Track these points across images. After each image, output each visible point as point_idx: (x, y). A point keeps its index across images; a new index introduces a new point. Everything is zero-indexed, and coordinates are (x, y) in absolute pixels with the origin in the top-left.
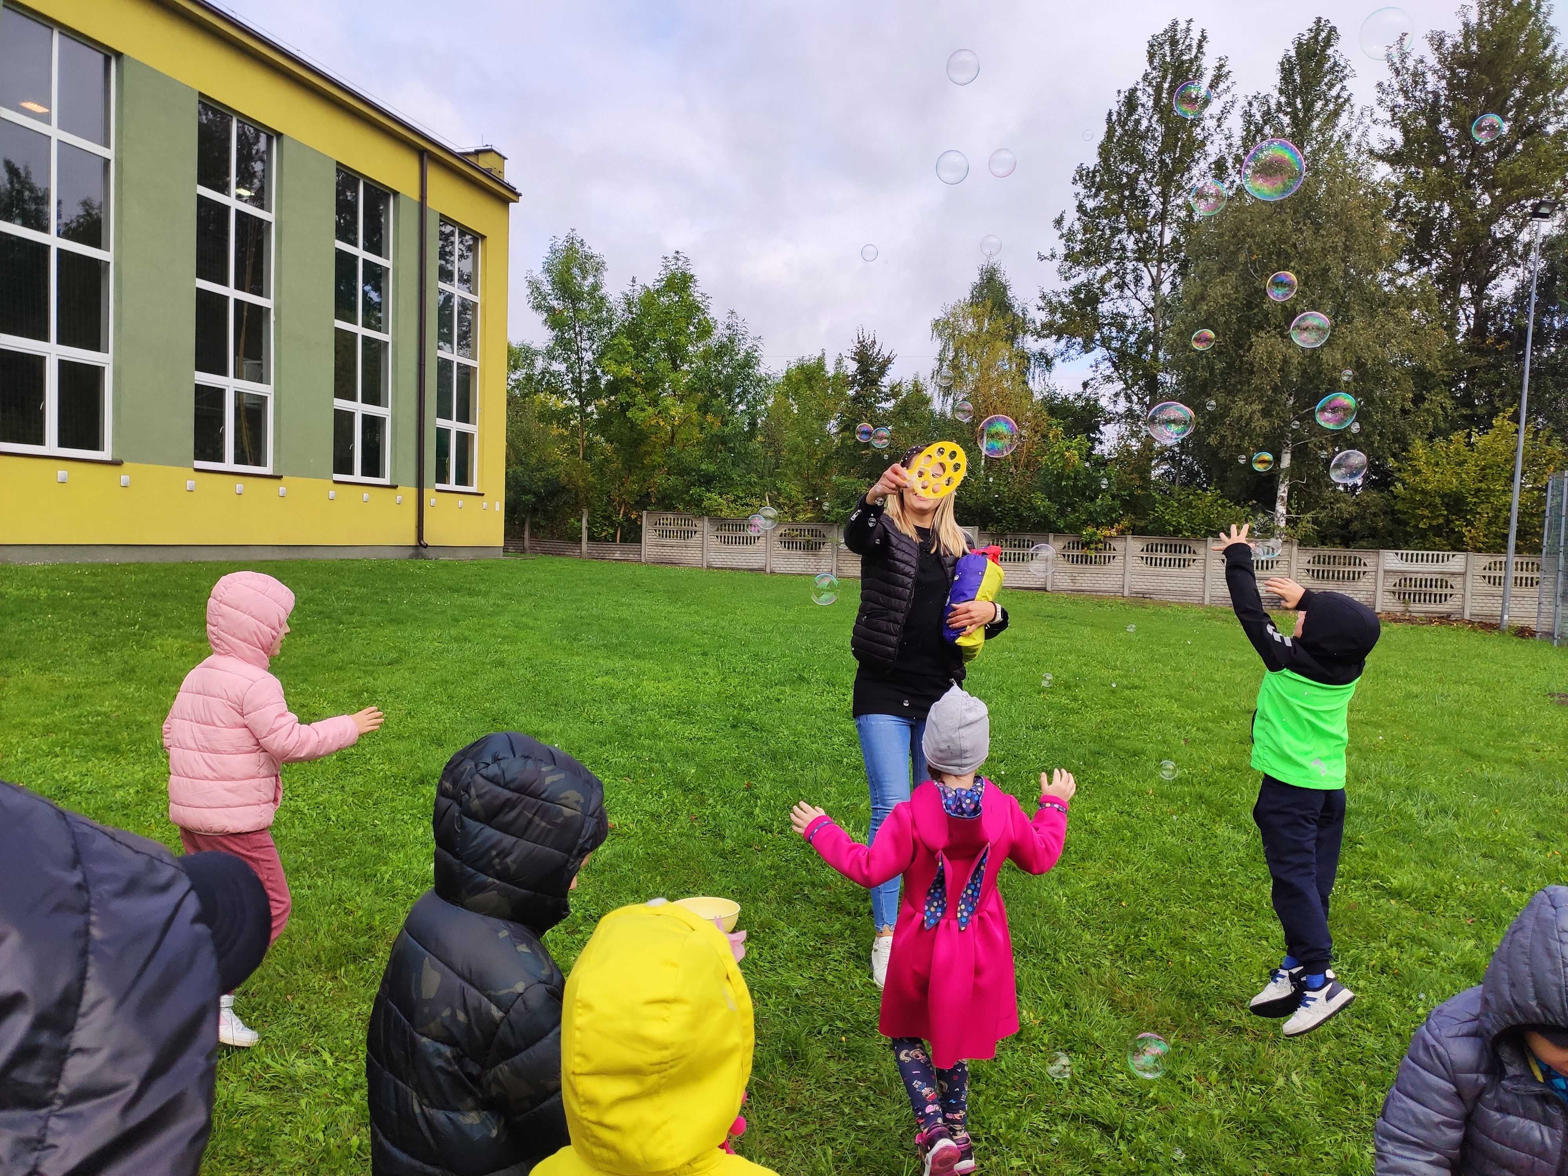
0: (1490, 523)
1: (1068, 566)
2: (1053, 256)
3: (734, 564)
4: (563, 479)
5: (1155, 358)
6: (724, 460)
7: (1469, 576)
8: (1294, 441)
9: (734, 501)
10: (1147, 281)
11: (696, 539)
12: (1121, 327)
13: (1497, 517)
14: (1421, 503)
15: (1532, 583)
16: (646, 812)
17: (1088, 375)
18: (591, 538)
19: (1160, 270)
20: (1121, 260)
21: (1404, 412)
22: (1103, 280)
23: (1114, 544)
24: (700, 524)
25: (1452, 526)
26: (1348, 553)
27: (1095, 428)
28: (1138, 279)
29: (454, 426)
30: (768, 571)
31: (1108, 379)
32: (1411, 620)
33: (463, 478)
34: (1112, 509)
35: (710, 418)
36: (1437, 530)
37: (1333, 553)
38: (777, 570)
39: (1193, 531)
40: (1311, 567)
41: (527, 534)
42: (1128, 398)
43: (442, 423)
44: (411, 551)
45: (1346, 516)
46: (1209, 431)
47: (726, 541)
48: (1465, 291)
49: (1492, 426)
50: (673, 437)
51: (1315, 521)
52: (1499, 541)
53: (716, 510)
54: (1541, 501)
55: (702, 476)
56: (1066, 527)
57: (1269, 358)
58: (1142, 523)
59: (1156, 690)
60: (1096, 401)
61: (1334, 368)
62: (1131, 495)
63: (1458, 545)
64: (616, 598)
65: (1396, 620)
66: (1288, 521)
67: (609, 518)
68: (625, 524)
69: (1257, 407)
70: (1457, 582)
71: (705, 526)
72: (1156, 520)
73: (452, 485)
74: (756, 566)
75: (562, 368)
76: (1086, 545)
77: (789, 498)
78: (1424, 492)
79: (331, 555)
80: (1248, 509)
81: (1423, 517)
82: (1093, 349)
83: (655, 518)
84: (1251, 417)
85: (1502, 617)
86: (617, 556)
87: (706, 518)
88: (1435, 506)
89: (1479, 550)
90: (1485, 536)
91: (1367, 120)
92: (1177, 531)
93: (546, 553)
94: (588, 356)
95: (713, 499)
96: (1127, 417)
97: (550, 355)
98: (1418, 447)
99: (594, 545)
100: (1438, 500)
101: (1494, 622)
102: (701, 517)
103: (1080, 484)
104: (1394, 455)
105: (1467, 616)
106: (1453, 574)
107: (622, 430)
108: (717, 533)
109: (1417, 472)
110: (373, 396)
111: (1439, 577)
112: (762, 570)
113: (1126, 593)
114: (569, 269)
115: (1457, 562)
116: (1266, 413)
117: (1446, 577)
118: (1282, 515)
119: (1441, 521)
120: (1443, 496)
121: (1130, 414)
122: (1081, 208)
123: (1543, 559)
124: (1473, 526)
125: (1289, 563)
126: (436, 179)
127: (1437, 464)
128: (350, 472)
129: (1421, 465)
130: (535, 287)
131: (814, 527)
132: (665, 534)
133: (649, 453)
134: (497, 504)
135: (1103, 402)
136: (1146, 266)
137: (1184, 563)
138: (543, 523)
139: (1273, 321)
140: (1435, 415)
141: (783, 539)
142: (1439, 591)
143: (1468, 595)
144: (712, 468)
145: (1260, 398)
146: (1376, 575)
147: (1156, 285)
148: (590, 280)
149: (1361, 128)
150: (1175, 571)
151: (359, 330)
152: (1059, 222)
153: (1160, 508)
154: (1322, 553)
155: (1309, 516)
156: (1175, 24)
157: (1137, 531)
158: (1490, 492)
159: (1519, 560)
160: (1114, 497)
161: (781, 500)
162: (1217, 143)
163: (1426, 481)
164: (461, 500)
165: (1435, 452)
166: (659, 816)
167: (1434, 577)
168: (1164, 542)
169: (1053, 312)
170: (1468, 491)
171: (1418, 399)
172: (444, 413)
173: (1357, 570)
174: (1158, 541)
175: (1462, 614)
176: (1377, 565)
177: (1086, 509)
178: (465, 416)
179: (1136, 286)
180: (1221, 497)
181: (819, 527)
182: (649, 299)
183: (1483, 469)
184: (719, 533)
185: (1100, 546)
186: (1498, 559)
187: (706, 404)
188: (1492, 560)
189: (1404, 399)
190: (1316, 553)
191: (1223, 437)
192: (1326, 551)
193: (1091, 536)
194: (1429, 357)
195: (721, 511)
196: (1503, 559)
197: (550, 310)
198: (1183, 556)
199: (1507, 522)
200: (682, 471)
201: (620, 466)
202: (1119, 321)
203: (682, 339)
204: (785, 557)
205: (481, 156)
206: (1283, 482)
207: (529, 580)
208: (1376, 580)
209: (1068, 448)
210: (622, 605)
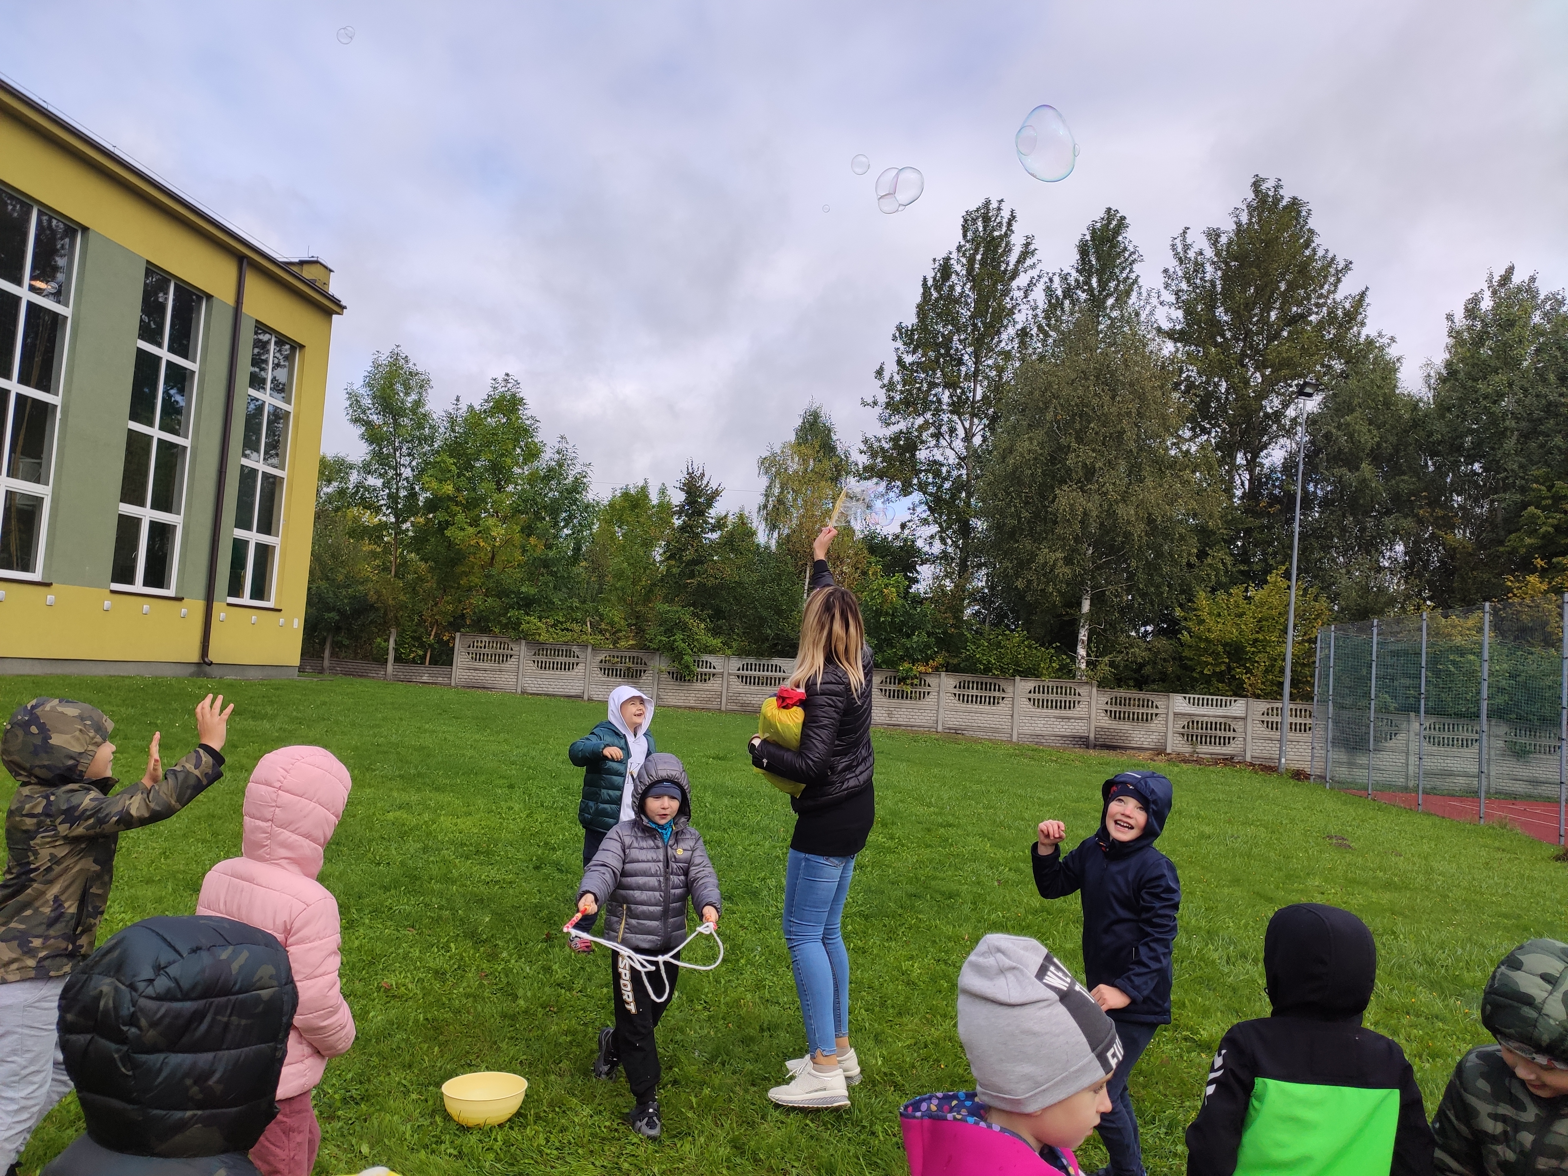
0: (1266, 671)
1: (885, 700)
2: (875, 403)
3: (551, 690)
4: (372, 597)
5: (968, 504)
6: (546, 584)
7: (1249, 720)
8: (1092, 588)
9: (553, 626)
10: (961, 433)
11: (511, 664)
12: (937, 474)
13: (1273, 666)
14: (1205, 650)
15: (1305, 728)
16: (429, 969)
17: (907, 516)
18: (398, 659)
19: (972, 424)
20: (937, 412)
21: (1190, 565)
22: (921, 429)
23: (929, 680)
24: (516, 648)
25: (1233, 673)
26: (1142, 695)
27: (912, 568)
28: (952, 430)
29: (253, 537)
30: (586, 698)
31: (925, 522)
32: (1198, 761)
33: (259, 592)
34: (928, 646)
35: (533, 540)
36: (1220, 677)
37: (1128, 695)
38: (595, 697)
39: (1002, 670)
40: (1108, 708)
41: (327, 653)
42: (943, 541)
43: (240, 533)
45: (1139, 660)
46: (1017, 575)
47: (543, 666)
48: (1240, 459)
49: (1266, 582)
50: (493, 558)
51: (1112, 664)
52: (1275, 688)
53: (534, 634)
54: (1311, 653)
55: (522, 599)
56: (883, 662)
57: (1071, 510)
58: (955, 661)
59: (969, 828)
60: (913, 542)
61: (1129, 522)
62: (945, 633)
63: (1239, 691)
64: (419, 725)
65: (1185, 761)
66: (1088, 663)
67: (419, 639)
68: (436, 646)
69: (1060, 555)
70: (1238, 726)
71: (522, 650)
72: (967, 659)
73: (246, 600)
74: (573, 692)
75: (379, 483)
76: (902, 680)
77: (612, 624)
78: (1207, 640)
79: (99, 671)
80: (1053, 651)
81: (1207, 664)
82: (911, 493)
83: (469, 640)
84: (1054, 565)
85: (1280, 760)
86: (425, 678)
87: (523, 642)
88: (1218, 654)
89: (1258, 697)
90: (1263, 683)
91: (1154, 301)
92: (987, 670)
93: (347, 674)
94: (407, 472)
95: (532, 622)
96: (941, 559)
97: (366, 468)
98: (1202, 598)
99: (400, 667)
100: (1220, 648)
101: (1272, 765)
102: (518, 640)
103: (897, 620)
104: (1181, 606)
105: (1248, 759)
106: (1235, 718)
107: (439, 548)
108: (534, 658)
109: (1201, 622)
110: (164, 502)
111: (1222, 720)
112: (579, 697)
113: (940, 729)
114: (392, 385)
115: (1238, 707)
116: (1068, 561)
117: (1229, 721)
118: (1083, 658)
119: (1223, 668)
120: (1225, 645)
121: (945, 556)
122: (900, 362)
123: (1315, 707)
124: (1252, 674)
125: (1090, 703)
126: (254, 286)
127: (1219, 615)
128: (130, 581)
129: (1204, 615)
130: (354, 400)
131: (635, 654)
132: (478, 657)
133: (466, 574)
134: (296, 621)
135: (920, 543)
136: (960, 419)
137: (994, 701)
138: (346, 642)
139: (1074, 475)
140: (1217, 570)
141: (603, 665)
142: (1222, 734)
143: (1249, 738)
144: (533, 591)
145: (1063, 547)
146: (1167, 717)
147: (968, 437)
148: (413, 397)
149: (1148, 308)
150: (986, 708)
151: (156, 433)
152: (879, 373)
153: (971, 647)
154: (1119, 695)
155: (1106, 659)
156: (987, 203)
157: (950, 668)
158: (1266, 643)
159: (1294, 707)
160: (929, 634)
161: (603, 626)
162: (1024, 312)
163: (1209, 630)
164: (254, 616)
165: (1217, 603)
166: (444, 974)
167: (1219, 720)
168: (975, 679)
169: (874, 455)
170: (1247, 641)
171: (1202, 555)
172: (243, 523)
173: (1150, 712)
174: (970, 679)
175: (1244, 757)
176: (1168, 708)
177: (903, 645)
178: (266, 527)
179: (951, 436)
180: (1028, 638)
181: (641, 655)
182: (474, 419)
183: (1259, 621)
184: (536, 658)
185: (916, 681)
186: (1275, 705)
187: (529, 527)
188: (1269, 706)
189: (1189, 554)
190: (1114, 695)
191: (1030, 582)
192: (1122, 693)
193: (907, 671)
194: (1211, 516)
195: (540, 635)
196: (1280, 705)
197: (368, 424)
198: (993, 694)
199: (1282, 671)
200: (501, 593)
201: (435, 586)
202: (934, 467)
203: (508, 460)
204: (604, 684)
205: (305, 267)
206: (1083, 626)
207: (324, 703)
208: (1167, 721)
209: (886, 586)
210: (425, 731)
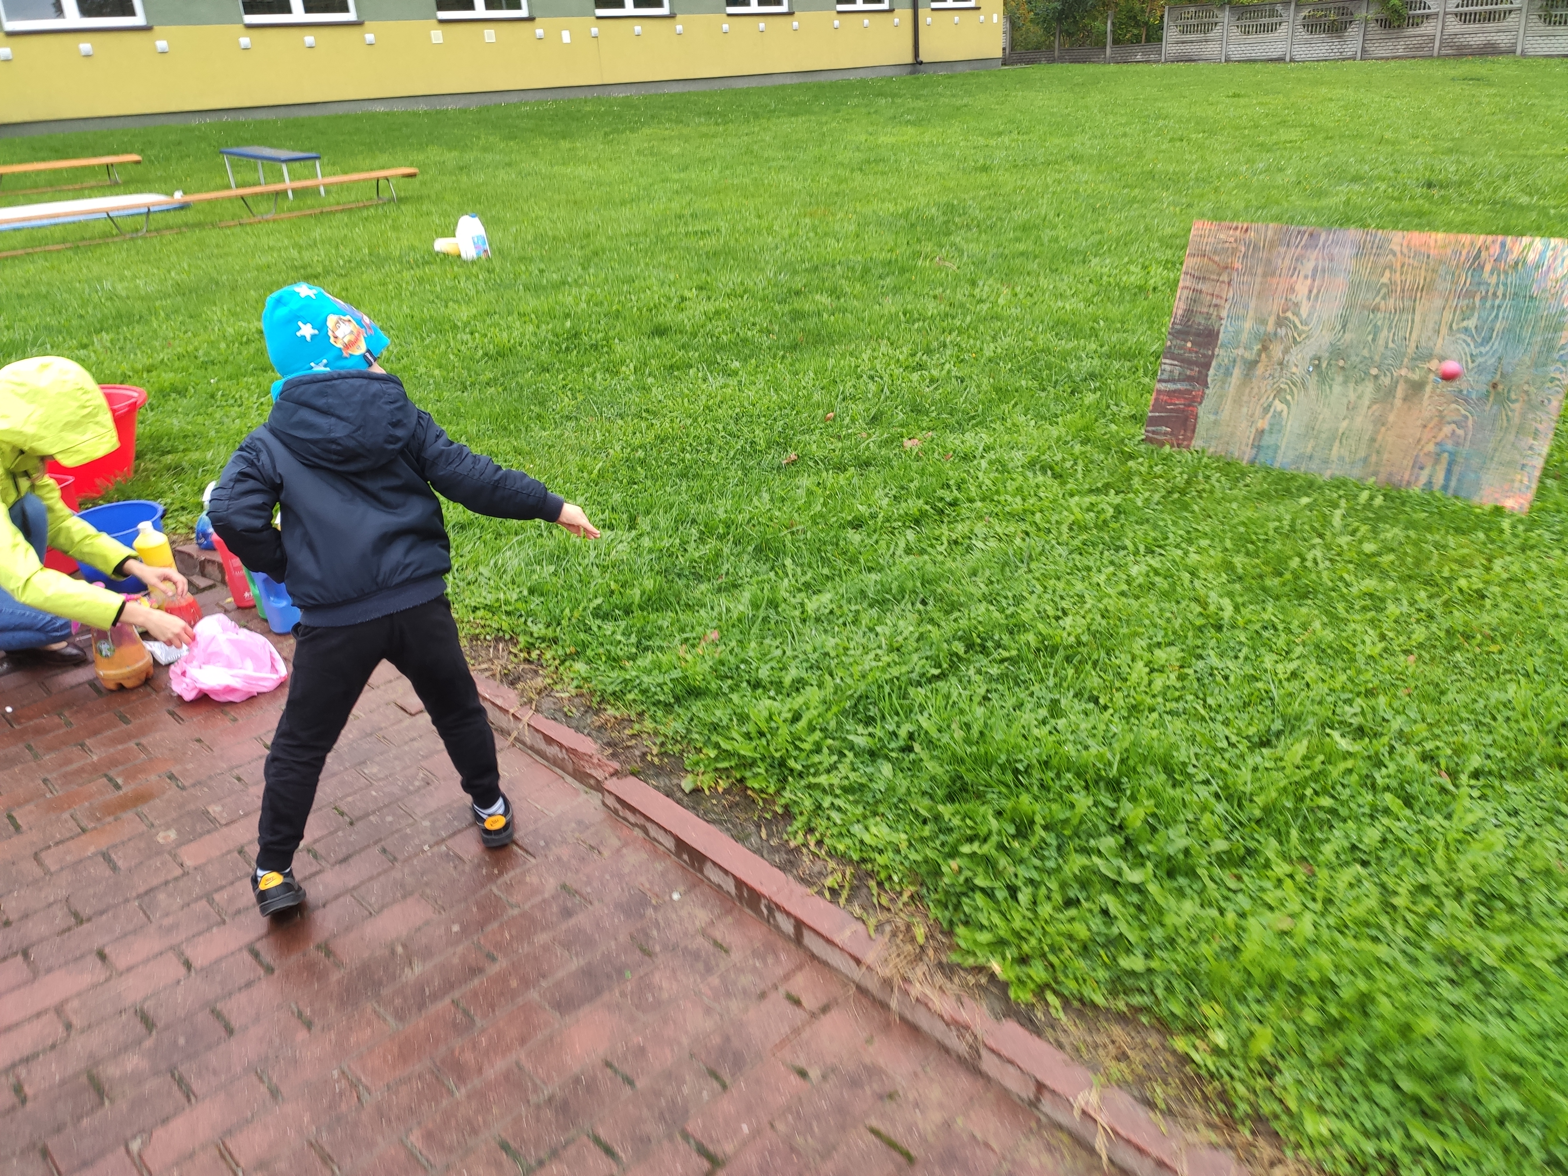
3: (1254, 56)
11: (1216, 32)
18: (1116, 42)
24: (1221, 14)
30: (1288, 59)
38: (1297, 58)
41: (1057, 44)
44: (909, 69)
47: (1246, 31)
67: (1134, 18)
71: (1226, 16)
74: (1275, 54)
83: (1176, 13)
86: (1139, 57)
87: (1227, 8)
93: (1072, 62)
99: (1117, 48)
102: (1222, 6)
108: (1237, 23)
112: (1280, 59)
131: (1341, 5)
132: (1186, 29)
134: (995, 17)
141: (1306, 22)
164: (957, 16)
184: (1239, 23)
204: (1307, 42)
